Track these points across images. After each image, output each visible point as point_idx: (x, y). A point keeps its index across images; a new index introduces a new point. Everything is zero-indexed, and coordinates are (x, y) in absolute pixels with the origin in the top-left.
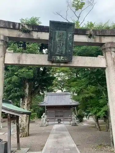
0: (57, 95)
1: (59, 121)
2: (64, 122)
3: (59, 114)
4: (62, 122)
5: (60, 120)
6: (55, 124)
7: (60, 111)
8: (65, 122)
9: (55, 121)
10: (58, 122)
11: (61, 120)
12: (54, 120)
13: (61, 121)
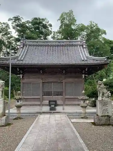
0: (48, 46)
1: (53, 106)
2: (66, 107)
3: (53, 88)
4: (59, 109)
5: (55, 101)
6: (41, 113)
7: (55, 80)
8: (69, 109)
9: (43, 105)
10: (51, 109)
11: (58, 102)
12: (39, 103)
13: (56, 105)
